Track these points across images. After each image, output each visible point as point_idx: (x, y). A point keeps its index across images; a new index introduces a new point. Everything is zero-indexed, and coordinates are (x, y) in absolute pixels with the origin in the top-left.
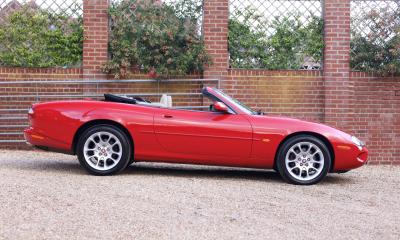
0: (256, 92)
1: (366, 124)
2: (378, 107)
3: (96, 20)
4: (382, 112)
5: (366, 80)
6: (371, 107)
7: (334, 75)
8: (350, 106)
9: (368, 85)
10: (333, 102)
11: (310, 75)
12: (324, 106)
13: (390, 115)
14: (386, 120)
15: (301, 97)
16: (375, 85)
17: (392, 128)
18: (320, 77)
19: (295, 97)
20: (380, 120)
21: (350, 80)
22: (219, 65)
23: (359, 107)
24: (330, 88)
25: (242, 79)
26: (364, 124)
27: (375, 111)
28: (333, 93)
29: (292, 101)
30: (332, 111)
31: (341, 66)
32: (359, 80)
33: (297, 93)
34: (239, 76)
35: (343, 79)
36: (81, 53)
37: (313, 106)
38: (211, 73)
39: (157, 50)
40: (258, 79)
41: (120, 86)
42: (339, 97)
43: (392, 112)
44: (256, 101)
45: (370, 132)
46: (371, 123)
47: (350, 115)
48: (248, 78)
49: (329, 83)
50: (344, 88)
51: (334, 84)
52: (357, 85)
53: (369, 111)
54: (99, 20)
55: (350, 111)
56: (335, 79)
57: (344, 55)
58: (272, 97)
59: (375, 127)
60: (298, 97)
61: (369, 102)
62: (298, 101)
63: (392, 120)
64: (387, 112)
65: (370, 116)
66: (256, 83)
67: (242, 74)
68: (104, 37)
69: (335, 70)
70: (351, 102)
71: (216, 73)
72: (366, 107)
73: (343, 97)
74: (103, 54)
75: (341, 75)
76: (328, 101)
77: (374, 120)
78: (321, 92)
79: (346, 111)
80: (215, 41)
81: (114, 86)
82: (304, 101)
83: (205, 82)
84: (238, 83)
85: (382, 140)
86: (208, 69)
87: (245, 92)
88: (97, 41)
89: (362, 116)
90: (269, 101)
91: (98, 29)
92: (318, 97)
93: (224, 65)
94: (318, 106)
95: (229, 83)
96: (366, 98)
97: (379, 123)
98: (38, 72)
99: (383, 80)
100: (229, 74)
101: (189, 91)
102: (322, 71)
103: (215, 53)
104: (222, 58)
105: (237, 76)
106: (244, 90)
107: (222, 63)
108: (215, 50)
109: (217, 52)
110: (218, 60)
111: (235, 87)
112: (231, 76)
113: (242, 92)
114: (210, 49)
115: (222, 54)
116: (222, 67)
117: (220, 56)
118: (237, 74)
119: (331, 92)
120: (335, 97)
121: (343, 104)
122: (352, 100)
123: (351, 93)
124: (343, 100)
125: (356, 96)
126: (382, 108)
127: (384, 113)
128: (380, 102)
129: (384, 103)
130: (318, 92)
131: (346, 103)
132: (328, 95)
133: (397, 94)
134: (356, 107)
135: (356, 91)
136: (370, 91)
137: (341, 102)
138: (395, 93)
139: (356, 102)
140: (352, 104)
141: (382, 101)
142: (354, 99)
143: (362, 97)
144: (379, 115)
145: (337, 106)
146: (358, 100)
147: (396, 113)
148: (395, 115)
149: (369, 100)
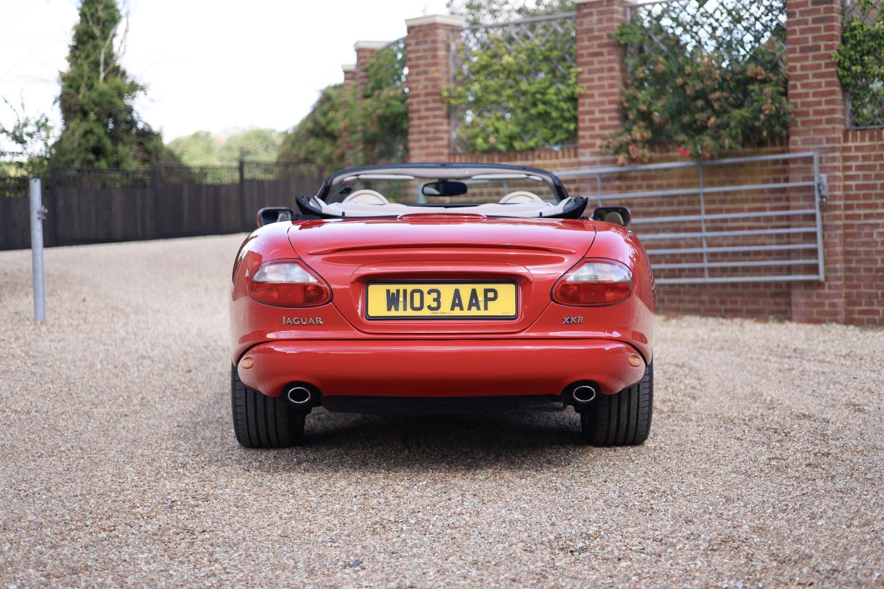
3: (596, 54)
22: (819, 122)
25: (873, 148)
34: (867, 143)
36: (575, 119)
38: (805, 142)
39: (700, 103)
41: (644, 178)
54: (601, 54)
67: (871, 139)
68: (611, 86)
71: (813, 141)
74: (611, 119)
80: (810, 73)
81: (635, 178)
83: (795, 160)
84: (864, 158)
86: (796, 133)
87: (878, 177)
88: (601, 95)
91: (602, 70)
95: (846, 159)
98: (516, 159)
100: (846, 140)
101: (767, 181)
103: (811, 99)
104: (824, 107)
105: (863, 144)
106: (876, 172)
107: (824, 117)
108: (811, 91)
109: (815, 95)
110: (817, 113)
111: (859, 168)
112: (850, 144)
113: (873, 176)
114: (800, 90)
115: (823, 99)
116: (824, 126)
117: (819, 103)
118: (863, 140)
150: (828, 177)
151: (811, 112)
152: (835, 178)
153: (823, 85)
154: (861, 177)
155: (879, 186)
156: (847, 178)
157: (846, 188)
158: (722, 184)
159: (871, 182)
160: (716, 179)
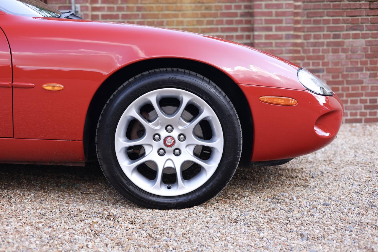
0: (139, 9)
1: (322, 58)
2: (341, 29)
4: (347, 36)
6: (330, 29)
8: (296, 29)
10: (267, 22)
12: (252, 30)
13: (361, 43)
14: (354, 51)
15: (215, 15)
17: (365, 63)
19: (204, 16)
20: (344, 51)
23: (310, 29)
26: (319, 58)
27: (336, 36)
28: (267, 6)
29: (200, 23)
30: (267, 37)
33: (207, 8)
37: (236, 30)
42: (277, 14)
43: (364, 36)
45: (329, 71)
46: (330, 57)
47: (295, 45)
53: (326, 36)
55: (298, 37)
58: (166, 16)
59: (336, 64)
60: (211, 15)
61: (327, 22)
62: (210, 23)
63: (365, 50)
64: (356, 37)
65: (329, 44)
70: (297, 22)
72: (321, 29)
73: (284, 14)
76: (260, 21)
77: (335, 51)
78: (246, 7)
79: (288, 37)
82: (220, 22)
85: (348, 83)
87: (120, 9)
89: (315, 44)
90: (162, 24)
92: (242, 15)
94: (243, 30)
96: (321, 15)
97: (343, 55)
106: (118, 5)
111: (104, 1)
113: (116, 9)
119: (263, 6)
120: (270, 14)
121: (284, 25)
122: (299, 18)
123: (296, 7)
124: (284, 18)
125: (306, 12)
126: (347, 30)
127: (351, 40)
128: (344, 22)
129: (350, 23)
130: (243, 7)
131: (289, 23)
132: (259, 10)
133: (372, 7)
134: (306, 30)
135: (306, 3)
136: (329, 3)
137: (281, 22)
138: (370, 5)
139: (305, 22)
140: (299, 26)
141: (347, 20)
142: (302, 16)
143: (315, 13)
144: (343, 42)
145: (274, 29)
146: (309, 19)
147: (370, 39)
148: (369, 41)
149: (326, 18)
150: (81, 7)
152: (87, 8)
154: (106, 9)
155: (120, 16)
156: (94, 9)
159: (114, 13)
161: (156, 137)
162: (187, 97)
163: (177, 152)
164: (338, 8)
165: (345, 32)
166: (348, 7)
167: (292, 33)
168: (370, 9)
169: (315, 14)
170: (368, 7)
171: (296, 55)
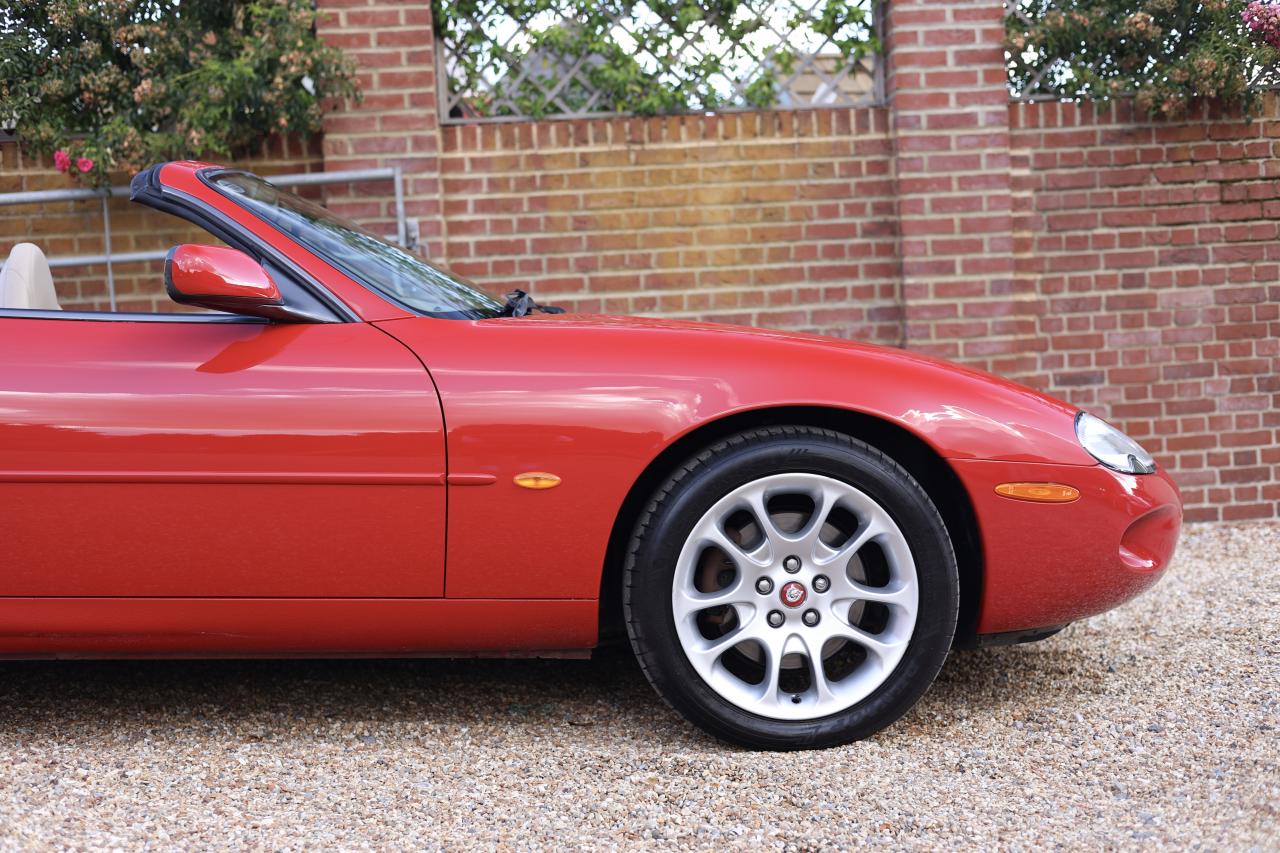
0: (581, 223)
1: (1098, 342)
2: (1146, 260)
4: (1163, 280)
5: (1087, 139)
6: (1113, 261)
7: (936, 122)
8: (1019, 265)
9: (1096, 159)
10: (939, 248)
11: (825, 129)
12: (898, 270)
13: (1202, 296)
14: (1184, 320)
15: (793, 234)
16: (1126, 159)
17: (1218, 352)
18: (873, 135)
19: (761, 236)
20: (1158, 320)
21: (1013, 141)
22: (396, 101)
23: (1060, 264)
24: (923, 185)
25: (513, 163)
26: (1086, 341)
27: (1132, 281)
28: (937, 205)
29: (750, 256)
30: (941, 290)
31: (970, 78)
32: (1054, 140)
33: (770, 215)
34: (499, 152)
35: (983, 141)
37: (852, 272)
38: (362, 146)
40: (585, 160)
42: (967, 226)
43: (1211, 278)
44: (584, 265)
45: (1117, 378)
46: (1117, 339)
47: (1020, 308)
48: (537, 161)
49: (918, 162)
50: (986, 181)
51: (937, 164)
52: (1043, 162)
53: (1104, 282)
55: (1025, 286)
56: (943, 143)
57: (977, 27)
58: (656, 240)
59: (1138, 357)
60: (781, 235)
61: (1104, 242)
62: (778, 255)
63: (1214, 315)
64: (1187, 280)
65: (1112, 304)
66: (578, 181)
67: (508, 143)
69: (942, 100)
70: (1022, 245)
71: (382, 145)
72: (1089, 262)
73: (984, 225)
75: (969, 120)
76: (919, 246)
77: (1132, 323)
78: (878, 208)
79: (999, 288)
82: (809, 253)
83: (339, 188)
84: (494, 185)
85: (1173, 409)
86: (341, 126)
87: (527, 225)
89: (1074, 305)
90: (644, 262)
92: (868, 231)
93: (418, 101)
94: (872, 271)
95: (452, 186)
96: (1088, 222)
97: (1154, 333)
99: (1165, 135)
100: (450, 145)
102: (882, 111)
103: (373, 49)
104: (405, 68)
105: (488, 154)
106: (522, 216)
107: (407, 92)
108: (373, 32)
109: (382, 40)
110: (388, 81)
111: (483, 206)
112: (458, 154)
113: (515, 225)
114: (345, 29)
115: (404, 50)
116: (407, 111)
117: (394, 60)
118: (488, 144)
119: (927, 205)
120: (947, 226)
121: (986, 255)
122: (1026, 234)
123: (1018, 204)
124: (985, 237)
125: (1045, 216)
126: (1161, 263)
127: (1174, 289)
128: (1153, 239)
129: (1170, 242)
130: (869, 209)
131: (1001, 250)
132: (917, 217)
133: (1227, 196)
134: (1047, 265)
135: (1044, 193)
136: (1107, 190)
137: (977, 246)
138: (1222, 191)
139: (1045, 244)
140: (1028, 255)
141: (1162, 234)
142: (1035, 230)
143: (1070, 218)
144: (1154, 297)
145: (959, 269)
146: (1054, 234)
147: (1227, 286)
148: (1226, 291)
149: (1102, 231)
150: (422, 224)
151: (375, 79)
152: (436, 228)
153: (402, 18)
154: (488, 226)
155: (528, 244)
156: (455, 228)
157: (455, 250)
158: (143, 244)
159: (512, 238)
160: (131, 234)
161: (763, 584)
162: (831, 492)
163: (812, 619)
164: (1132, 202)
165: (1158, 269)
166: (1160, 200)
167: (1010, 276)
168: (1224, 202)
169: (1071, 222)
170: (1216, 198)
171: (1022, 337)
